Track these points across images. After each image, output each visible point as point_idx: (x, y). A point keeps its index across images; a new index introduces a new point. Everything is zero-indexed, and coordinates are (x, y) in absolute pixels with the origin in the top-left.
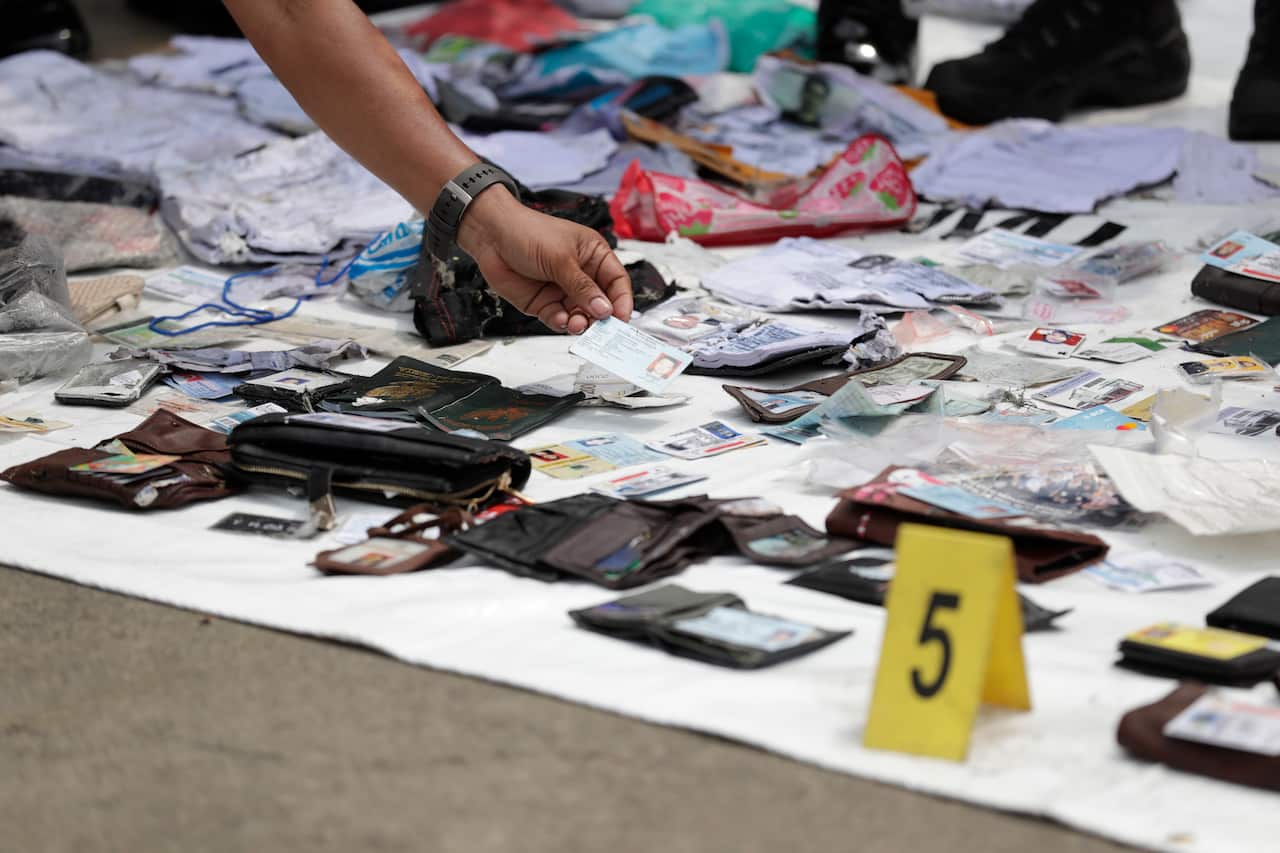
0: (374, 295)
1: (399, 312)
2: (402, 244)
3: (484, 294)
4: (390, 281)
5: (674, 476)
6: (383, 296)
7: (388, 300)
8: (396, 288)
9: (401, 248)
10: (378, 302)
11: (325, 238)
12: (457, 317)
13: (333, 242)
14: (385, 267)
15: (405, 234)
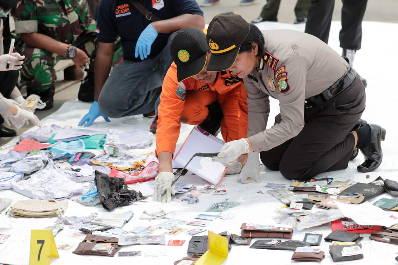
0: (88, 203)
1: (94, 206)
2: (94, 191)
3: (116, 199)
4: (92, 199)
5: (201, 230)
6: (90, 203)
7: (92, 203)
8: (93, 200)
9: (93, 192)
10: (89, 204)
11: (67, 194)
12: (112, 204)
13: (69, 194)
14: (90, 196)
15: (94, 189)
